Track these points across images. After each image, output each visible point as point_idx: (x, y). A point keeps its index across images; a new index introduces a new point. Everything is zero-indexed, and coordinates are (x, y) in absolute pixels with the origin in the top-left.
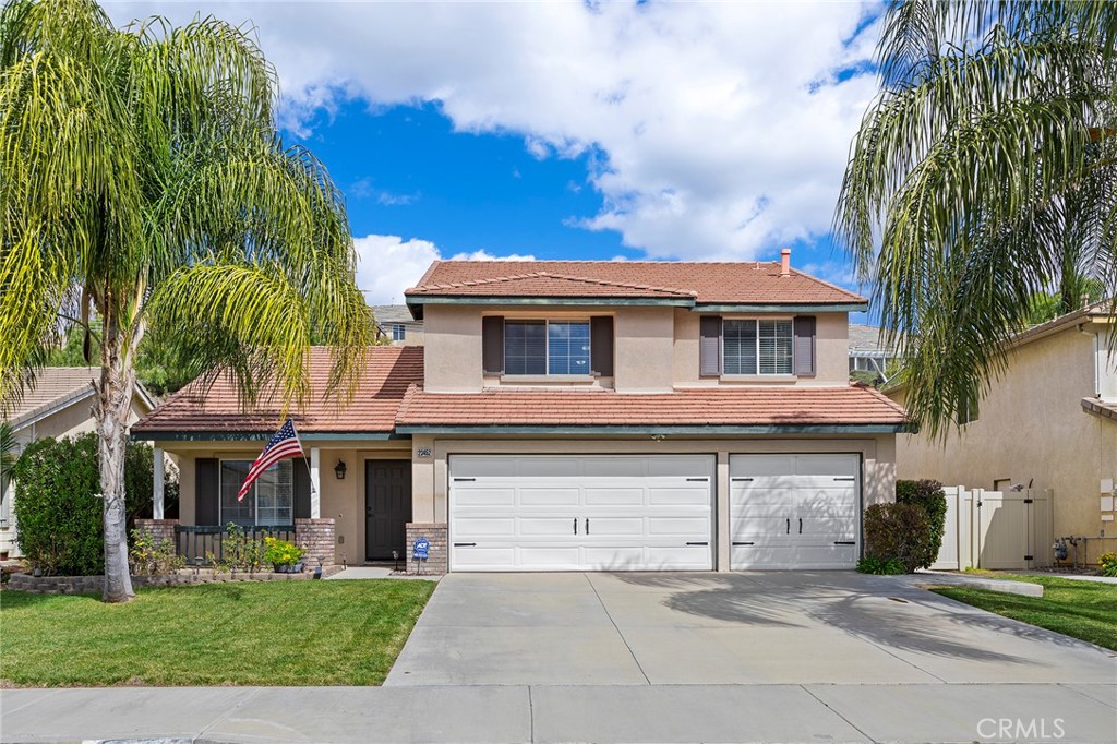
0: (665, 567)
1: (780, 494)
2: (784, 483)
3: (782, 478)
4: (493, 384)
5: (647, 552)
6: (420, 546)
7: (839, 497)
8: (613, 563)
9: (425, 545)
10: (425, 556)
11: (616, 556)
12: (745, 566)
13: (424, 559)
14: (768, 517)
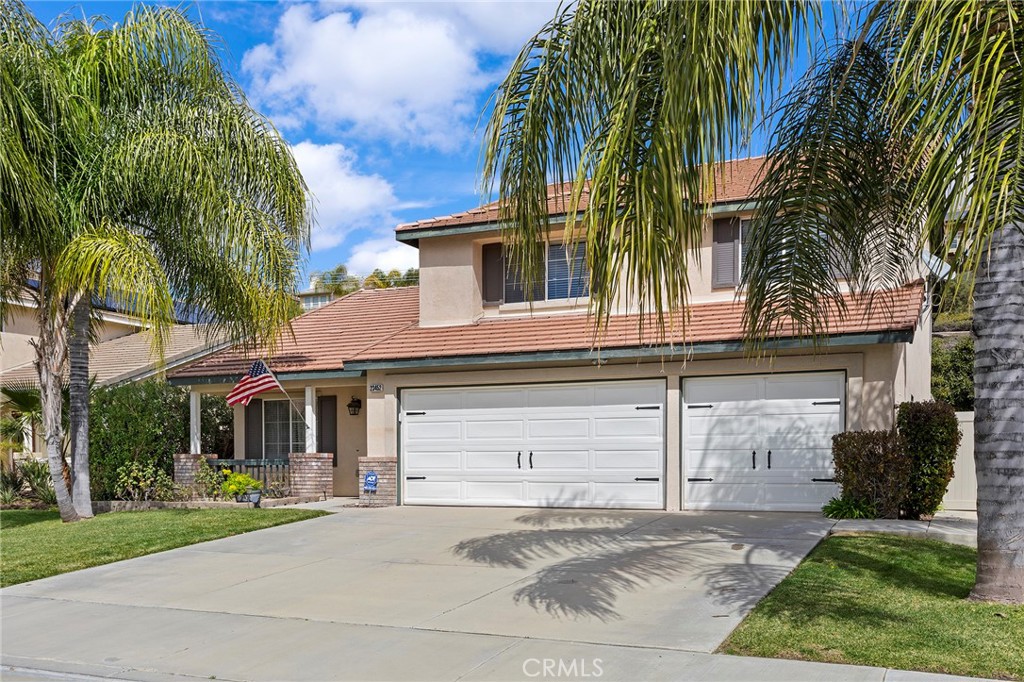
0: (612, 504)
1: (751, 422)
2: (756, 408)
3: (753, 403)
4: (492, 314)
5: (594, 487)
6: (369, 479)
7: (821, 425)
8: (557, 499)
9: (374, 478)
10: (374, 489)
11: (562, 491)
12: (705, 504)
13: (374, 492)
14: (734, 449)
